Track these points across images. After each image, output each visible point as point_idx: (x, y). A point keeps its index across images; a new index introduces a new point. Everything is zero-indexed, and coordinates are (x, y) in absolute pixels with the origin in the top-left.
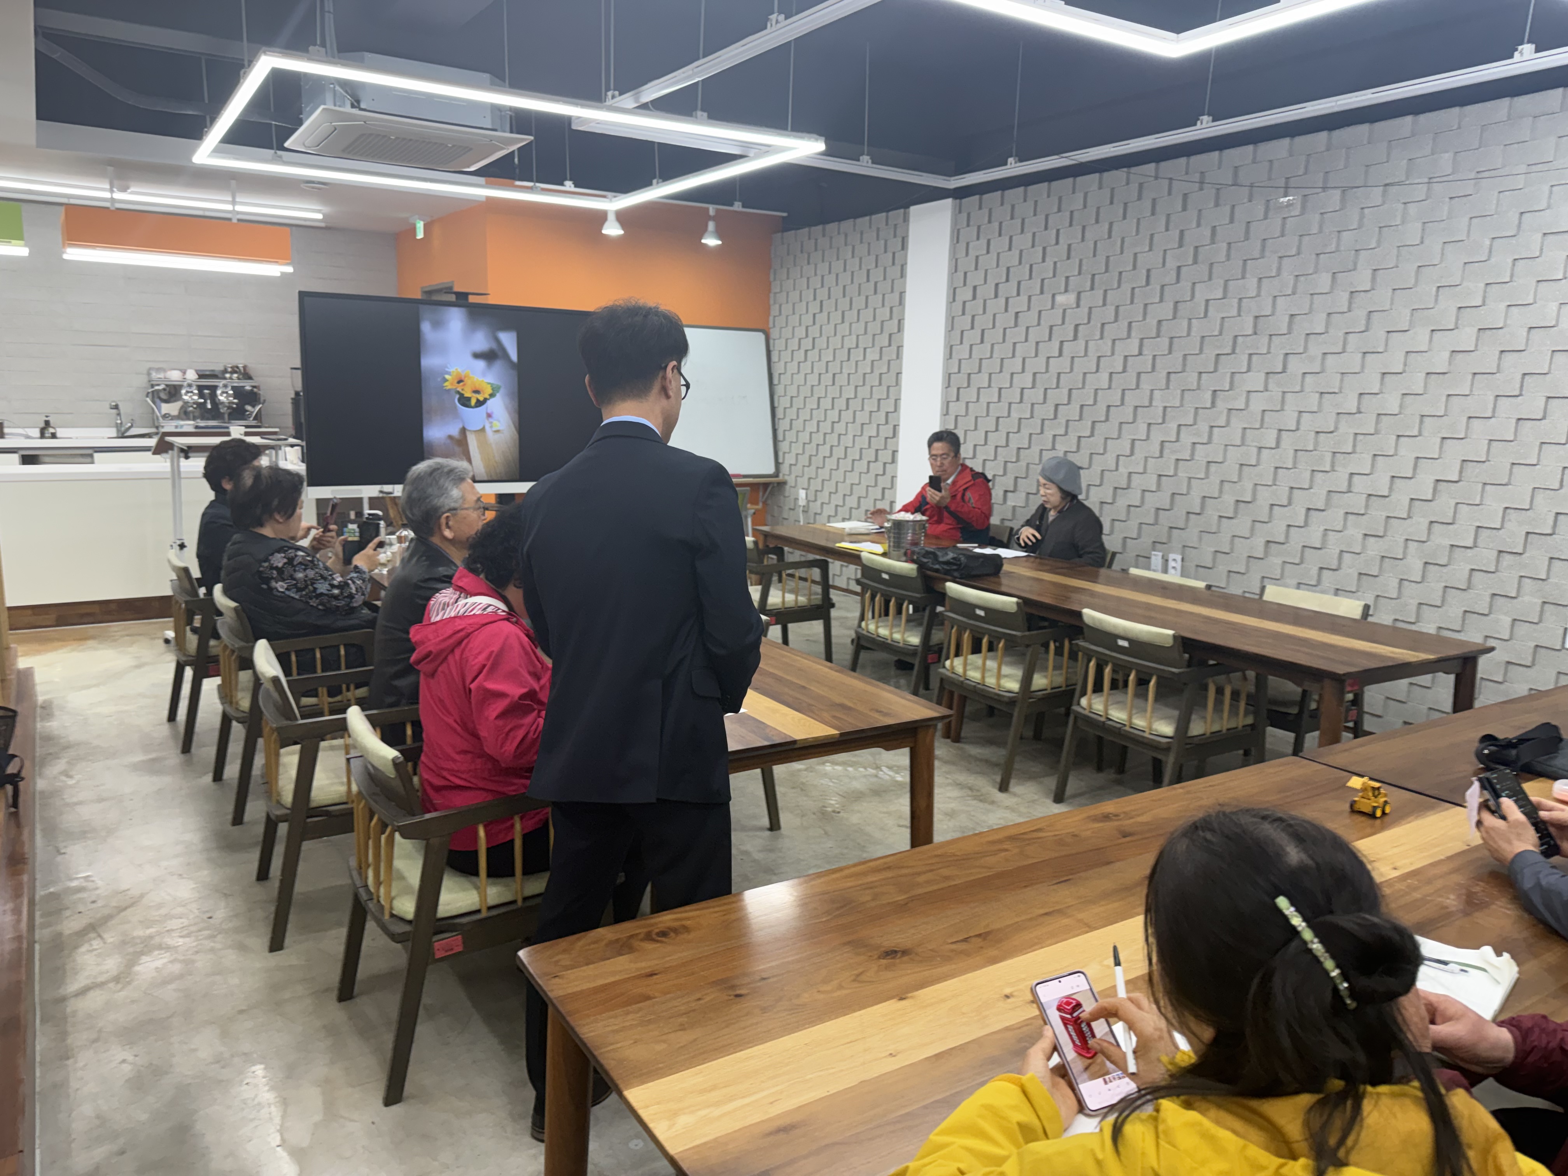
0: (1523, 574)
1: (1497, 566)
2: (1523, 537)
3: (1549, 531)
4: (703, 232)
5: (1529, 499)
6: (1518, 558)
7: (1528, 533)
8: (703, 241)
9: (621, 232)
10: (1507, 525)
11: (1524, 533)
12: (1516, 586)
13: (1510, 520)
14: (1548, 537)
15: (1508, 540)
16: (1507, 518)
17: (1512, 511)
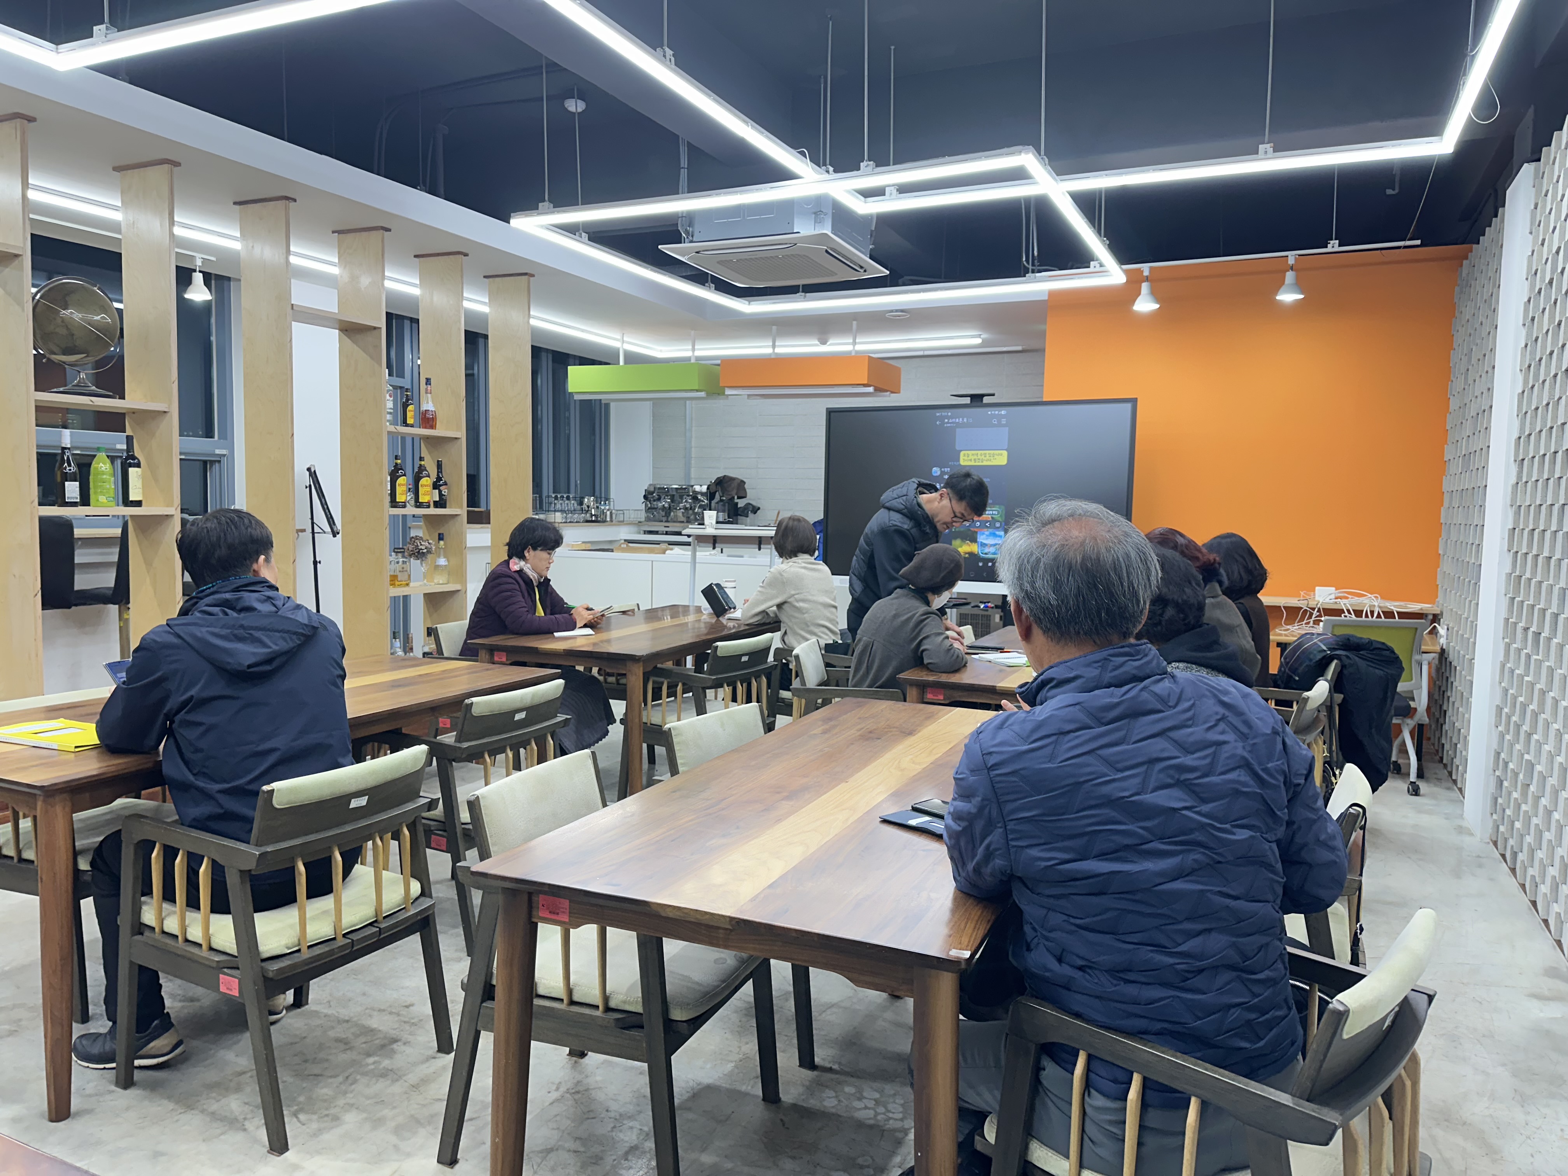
4: (1279, 285)
8: (1278, 298)
9: (1157, 306)
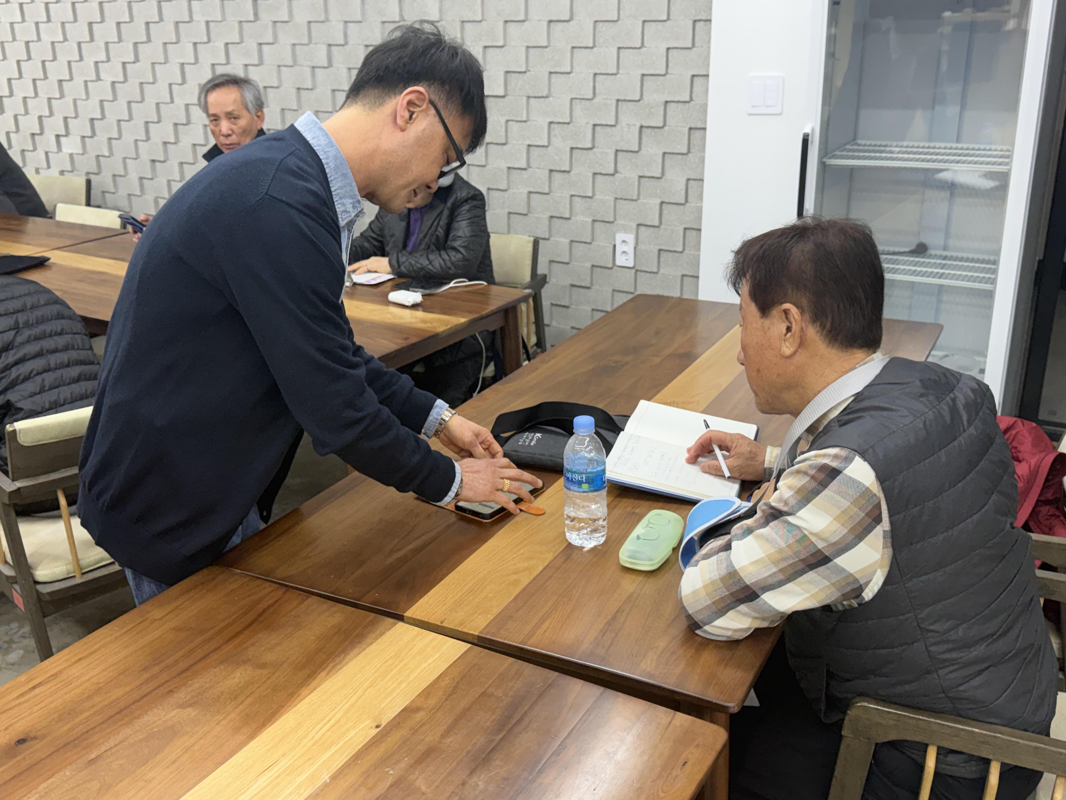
0: (573, 193)
1: (550, 187)
2: (568, 153)
3: (589, 145)
5: (568, 112)
6: (566, 175)
7: (572, 149)
10: (554, 140)
11: (568, 149)
12: (568, 206)
13: (555, 136)
14: (589, 151)
15: (556, 157)
16: (552, 133)
17: (556, 125)
